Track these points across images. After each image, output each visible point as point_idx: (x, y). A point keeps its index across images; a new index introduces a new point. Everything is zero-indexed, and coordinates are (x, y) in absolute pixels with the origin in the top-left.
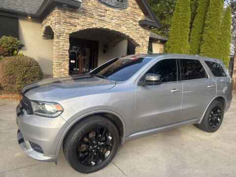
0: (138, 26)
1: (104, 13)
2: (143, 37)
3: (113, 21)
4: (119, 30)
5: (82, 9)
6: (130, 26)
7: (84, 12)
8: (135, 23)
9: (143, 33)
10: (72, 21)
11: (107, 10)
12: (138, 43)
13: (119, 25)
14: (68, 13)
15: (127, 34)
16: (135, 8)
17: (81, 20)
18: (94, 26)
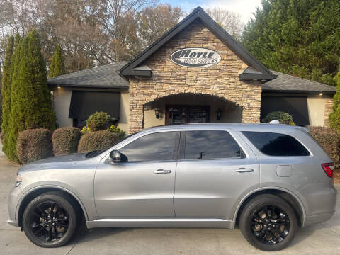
0: (239, 83)
1: (184, 75)
2: (248, 96)
3: (198, 82)
4: (208, 92)
5: (157, 76)
6: (224, 85)
7: (160, 79)
8: (232, 79)
9: (248, 90)
10: (146, 91)
11: (188, 72)
12: (241, 105)
13: (207, 86)
14: (141, 84)
15: (220, 95)
16: (232, 60)
17: (156, 87)
18: (172, 92)
